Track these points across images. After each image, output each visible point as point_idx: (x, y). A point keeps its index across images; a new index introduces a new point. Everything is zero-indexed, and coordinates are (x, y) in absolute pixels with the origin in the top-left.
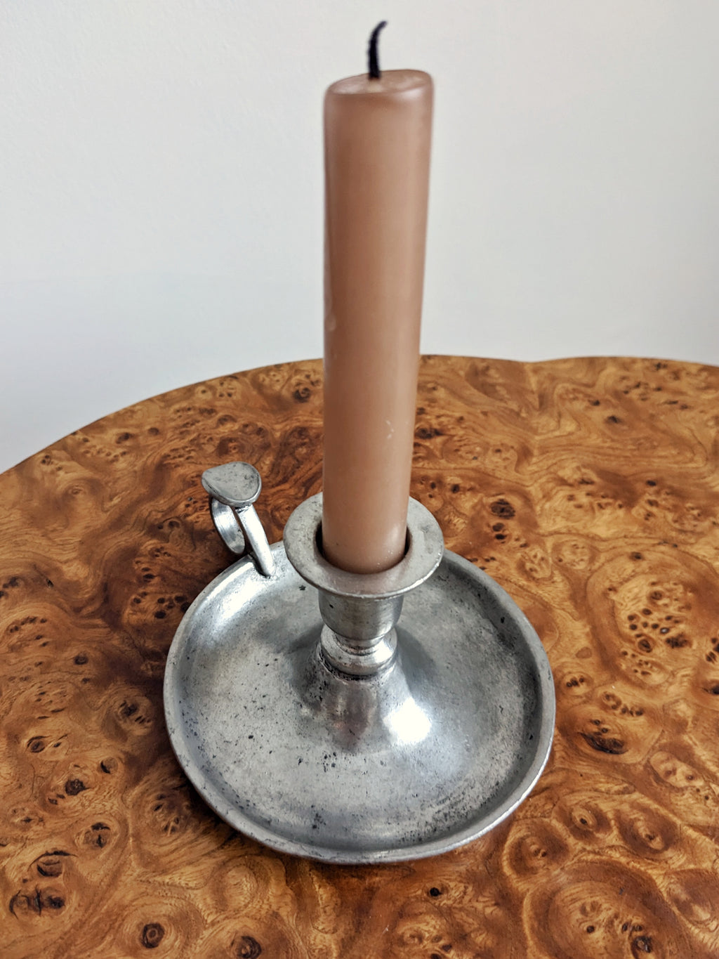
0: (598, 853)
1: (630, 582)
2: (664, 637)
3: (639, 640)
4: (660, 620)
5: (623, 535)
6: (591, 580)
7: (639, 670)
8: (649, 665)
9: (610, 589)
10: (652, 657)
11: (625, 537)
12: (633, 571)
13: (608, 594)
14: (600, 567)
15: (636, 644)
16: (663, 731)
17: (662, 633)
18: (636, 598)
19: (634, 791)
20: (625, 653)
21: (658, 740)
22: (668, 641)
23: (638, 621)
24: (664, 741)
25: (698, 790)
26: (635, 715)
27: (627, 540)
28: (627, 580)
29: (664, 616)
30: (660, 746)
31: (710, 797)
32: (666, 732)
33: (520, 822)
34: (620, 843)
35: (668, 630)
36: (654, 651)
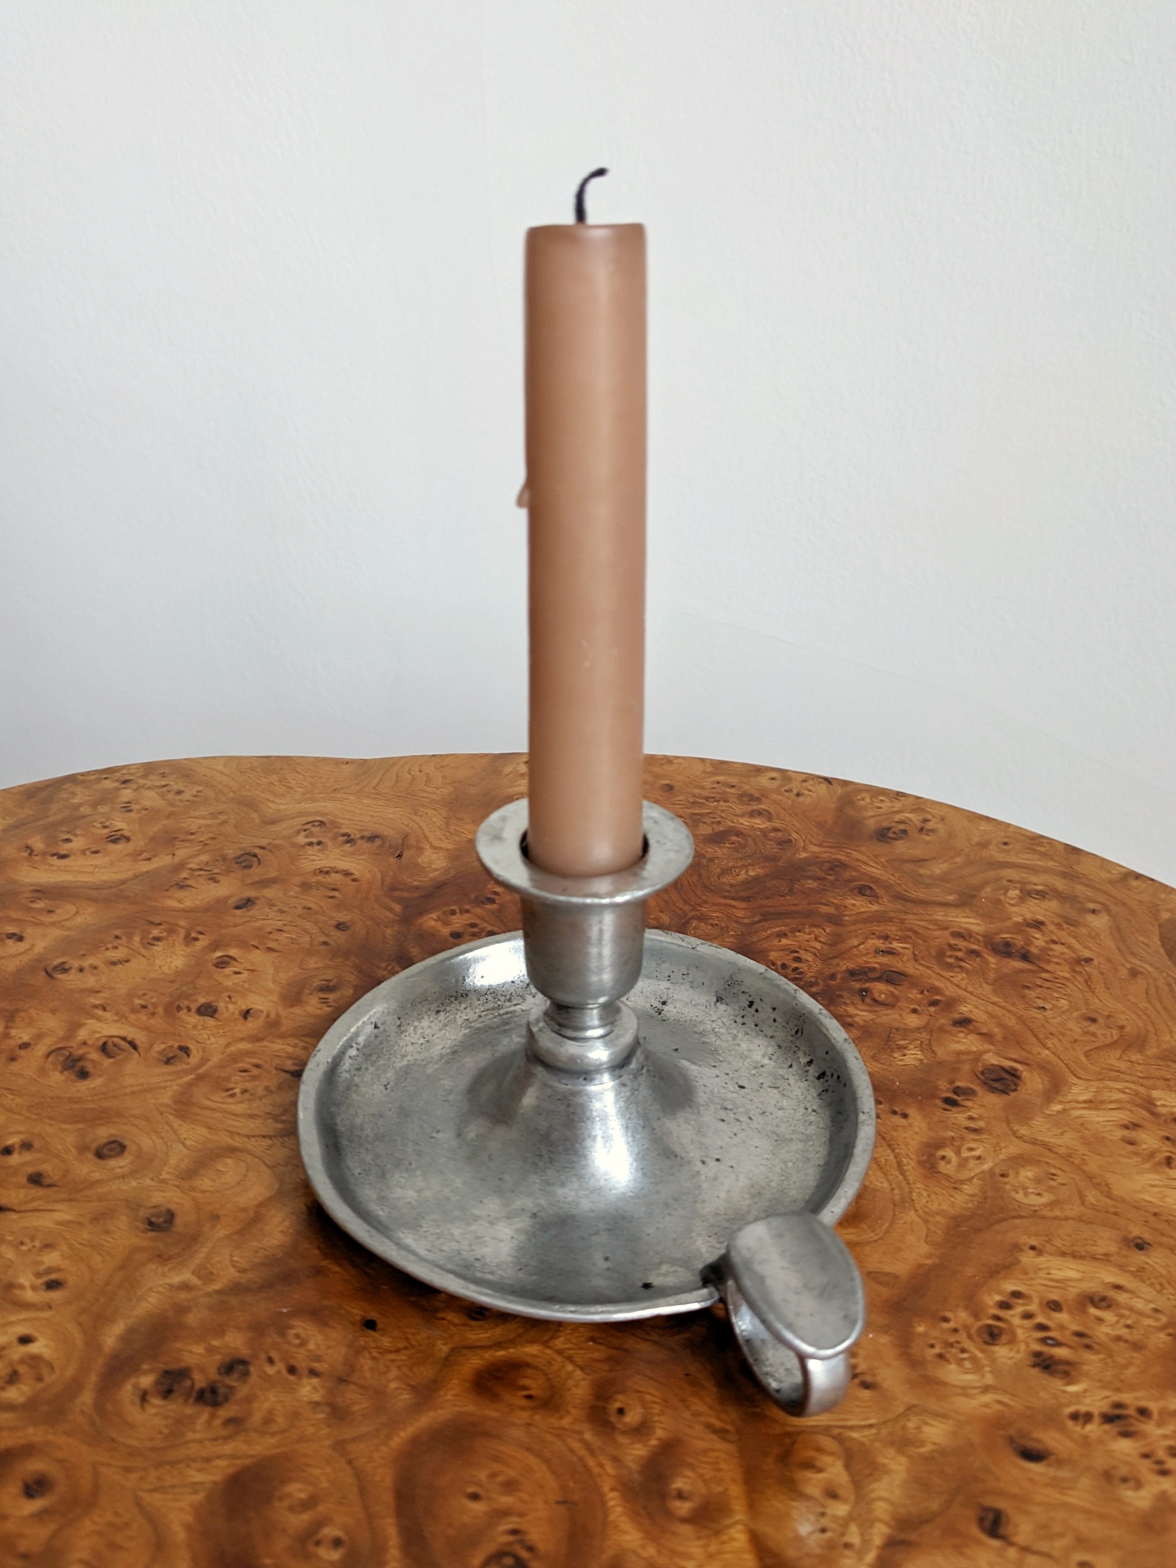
0: (592, 1452)
1: (1080, 1261)
2: (1037, 1347)
3: (990, 1322)
4: (1062, 1327)
5: (1156, 1210)
6: (1017, 1221)
7: (937, 1350)
8: (965, 1355)
9: (1033, 1248)
10: (983, 1351)
11: (1155, 1214)
12: (1106, 1255)
13: (1021, 1250)
14: (1055, 1218)
15: (979, 1324)
16: (871, 1426)
17: (1043, 1341)
18: (1063, 1283)
19: (733, 1442)
20: (946, 1320)
21: (851, 1428)
22: (1038, 1354)
23: (1023, 1305)
24: (855, 1435)
25: (823, 1514)
26: (857, 1381)
27: (1152, 1219)
28: (1075, 1256)
29: (1076, 1327)
30: (840, 1434)
31: (829, 1535)
32: (873, 1431)
33: (548, 1351)
34: (634, 1466)
35: (1058, 1344)
36: (996, 1348)
